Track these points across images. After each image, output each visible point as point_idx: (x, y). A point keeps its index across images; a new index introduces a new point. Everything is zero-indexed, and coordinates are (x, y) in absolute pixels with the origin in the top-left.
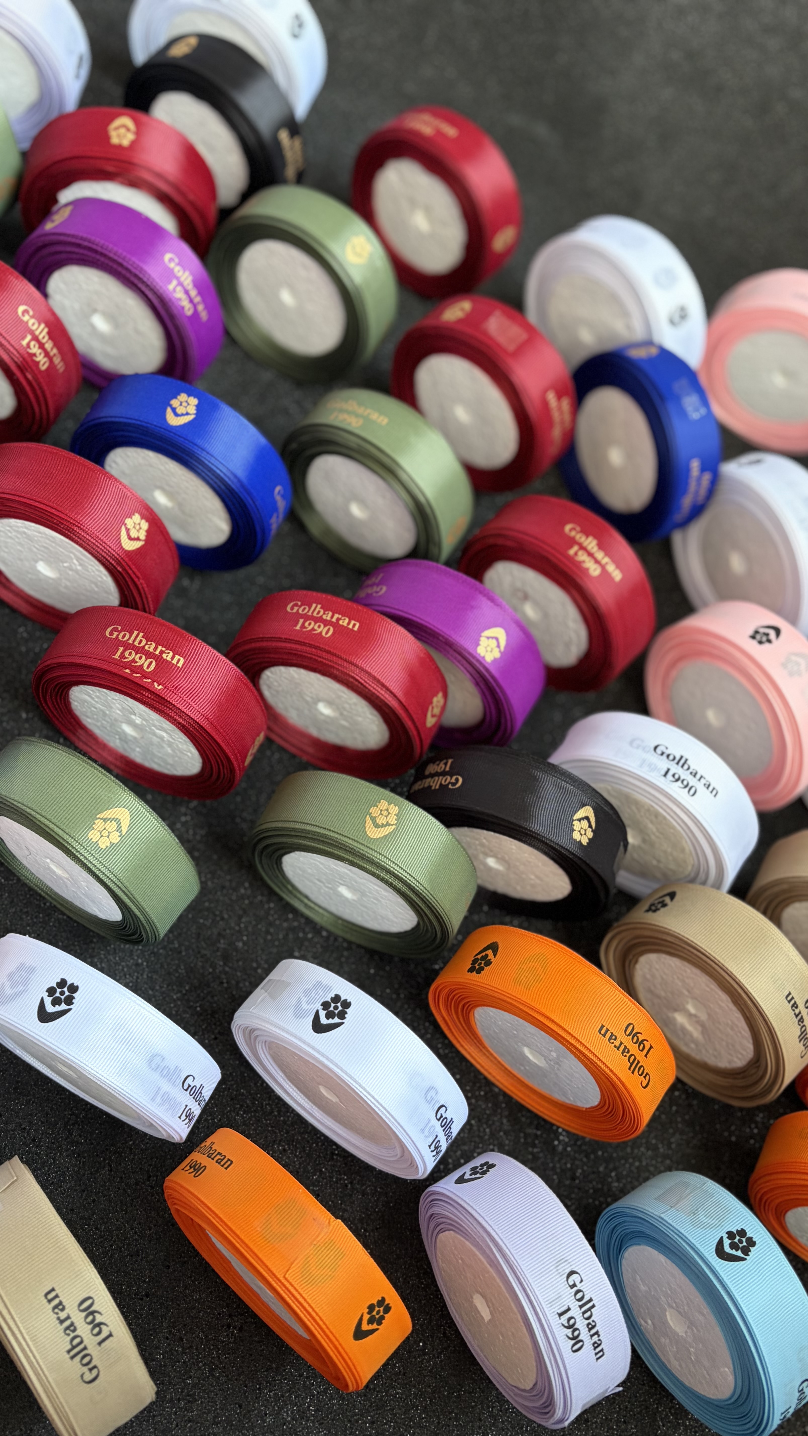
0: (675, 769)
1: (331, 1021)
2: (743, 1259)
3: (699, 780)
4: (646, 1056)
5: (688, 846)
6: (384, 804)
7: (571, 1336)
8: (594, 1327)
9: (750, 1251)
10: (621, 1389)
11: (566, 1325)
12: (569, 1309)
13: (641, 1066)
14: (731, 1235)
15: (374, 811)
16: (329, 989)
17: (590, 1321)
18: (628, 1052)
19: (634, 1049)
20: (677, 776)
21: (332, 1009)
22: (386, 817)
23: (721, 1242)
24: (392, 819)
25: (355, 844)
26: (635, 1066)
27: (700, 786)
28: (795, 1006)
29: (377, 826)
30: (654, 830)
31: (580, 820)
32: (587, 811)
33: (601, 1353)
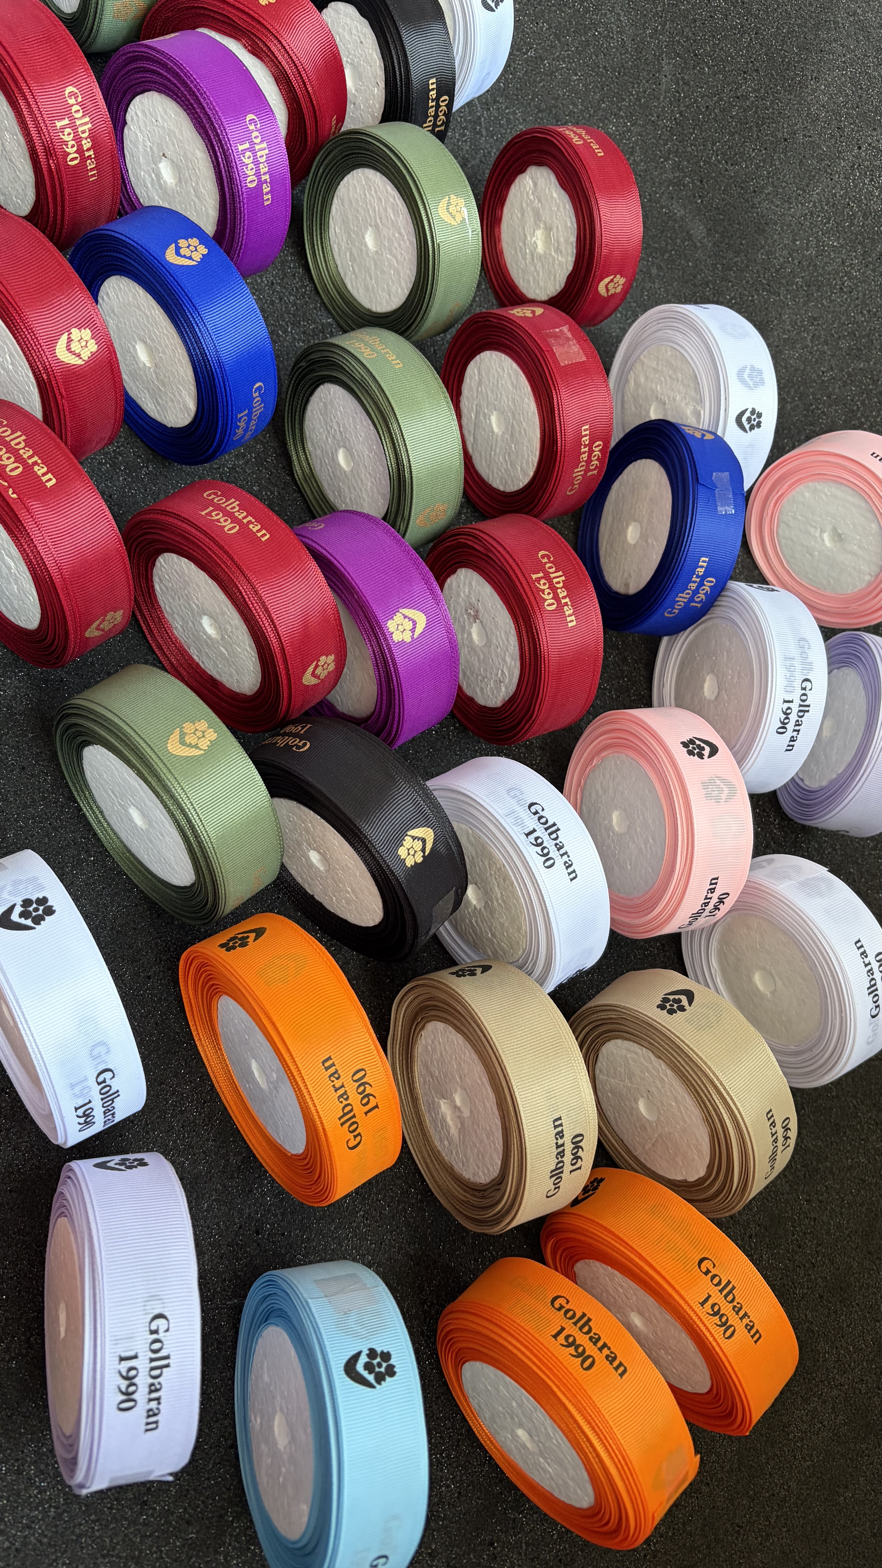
0: (541, 832)
1: (23, 921)
2: (371, 1386)
3: (562, 855)
4: (366, 1113)
5: (526, 927)
6: (203, 725)
7: (124, 1389)
8: (157, 1390)
9: (384, 1380)
10: (171, 1479)
11: (124, 1374)
12: (135, 1357)
13: (355, 1123)
14: (372, 1353)
15: (188, 727)
16: (41, 888)
17: (156, 1381)
18: (347, 1099)
19: (355, 1099)
20: (539, 841)
21: (31, 909)
22: (199, 738)
23: (356, 1357)
24: (204, 744)
25: (148, 750)
26: (348, 1118)
27: (560, 862)
28: (560, 1135)
29: (183, 742)
30: (499, 896)
31: (414, 838)
32: (427, 833)
33: (154, 1426)
